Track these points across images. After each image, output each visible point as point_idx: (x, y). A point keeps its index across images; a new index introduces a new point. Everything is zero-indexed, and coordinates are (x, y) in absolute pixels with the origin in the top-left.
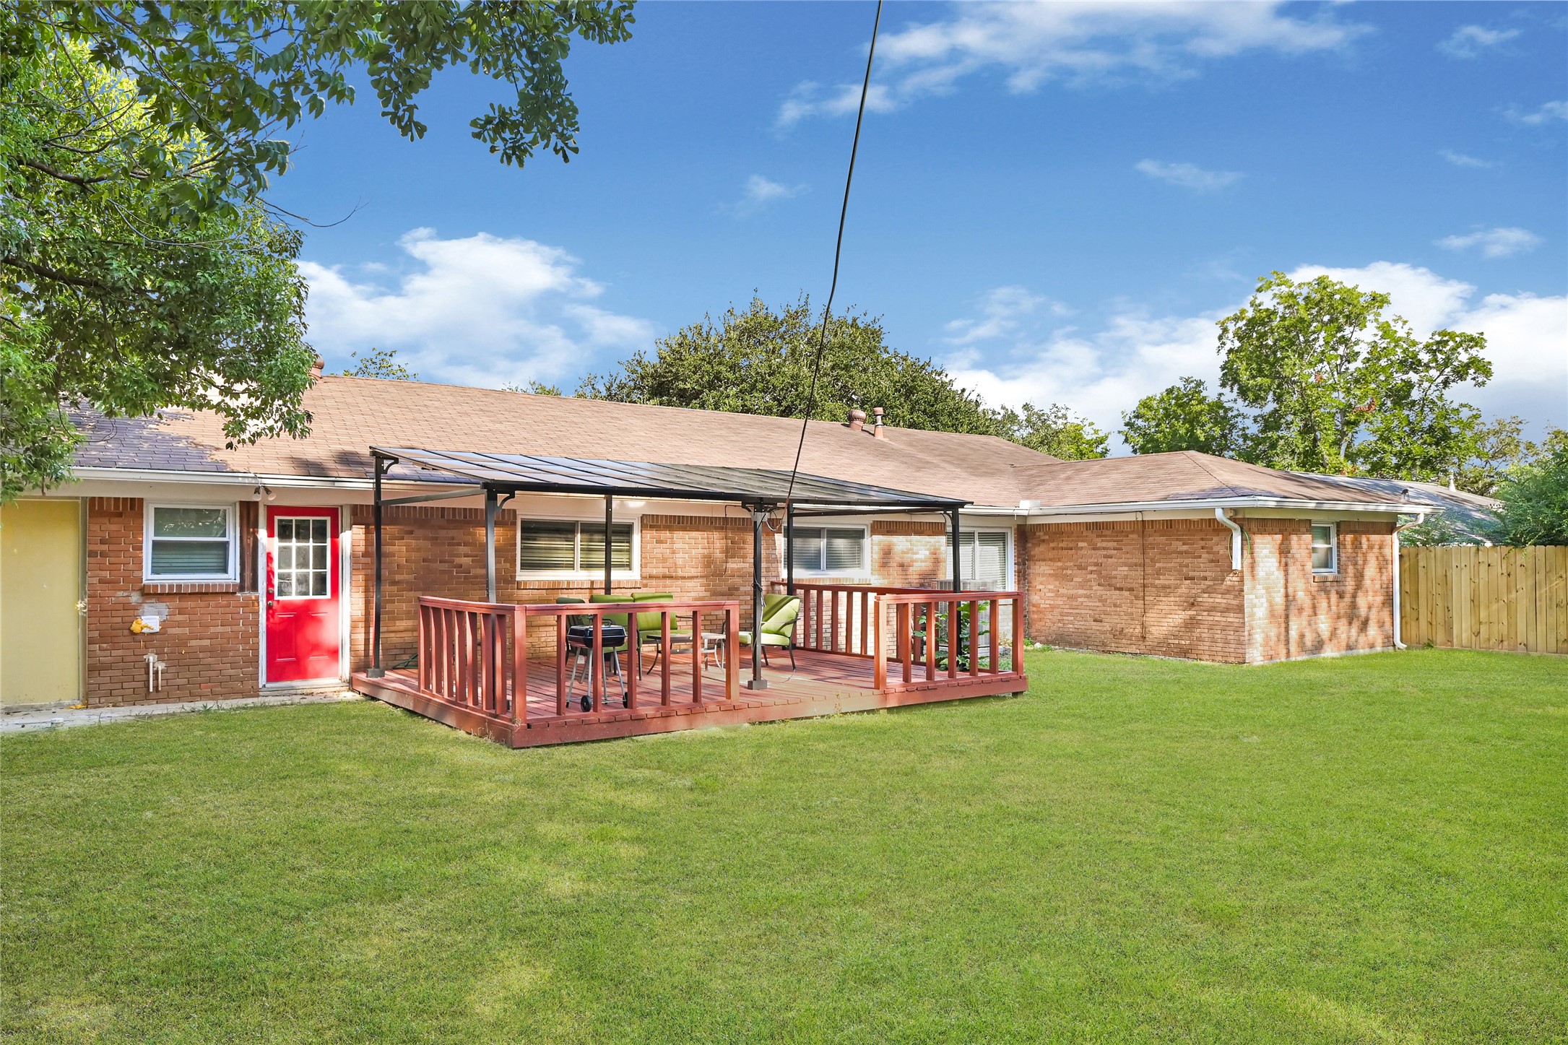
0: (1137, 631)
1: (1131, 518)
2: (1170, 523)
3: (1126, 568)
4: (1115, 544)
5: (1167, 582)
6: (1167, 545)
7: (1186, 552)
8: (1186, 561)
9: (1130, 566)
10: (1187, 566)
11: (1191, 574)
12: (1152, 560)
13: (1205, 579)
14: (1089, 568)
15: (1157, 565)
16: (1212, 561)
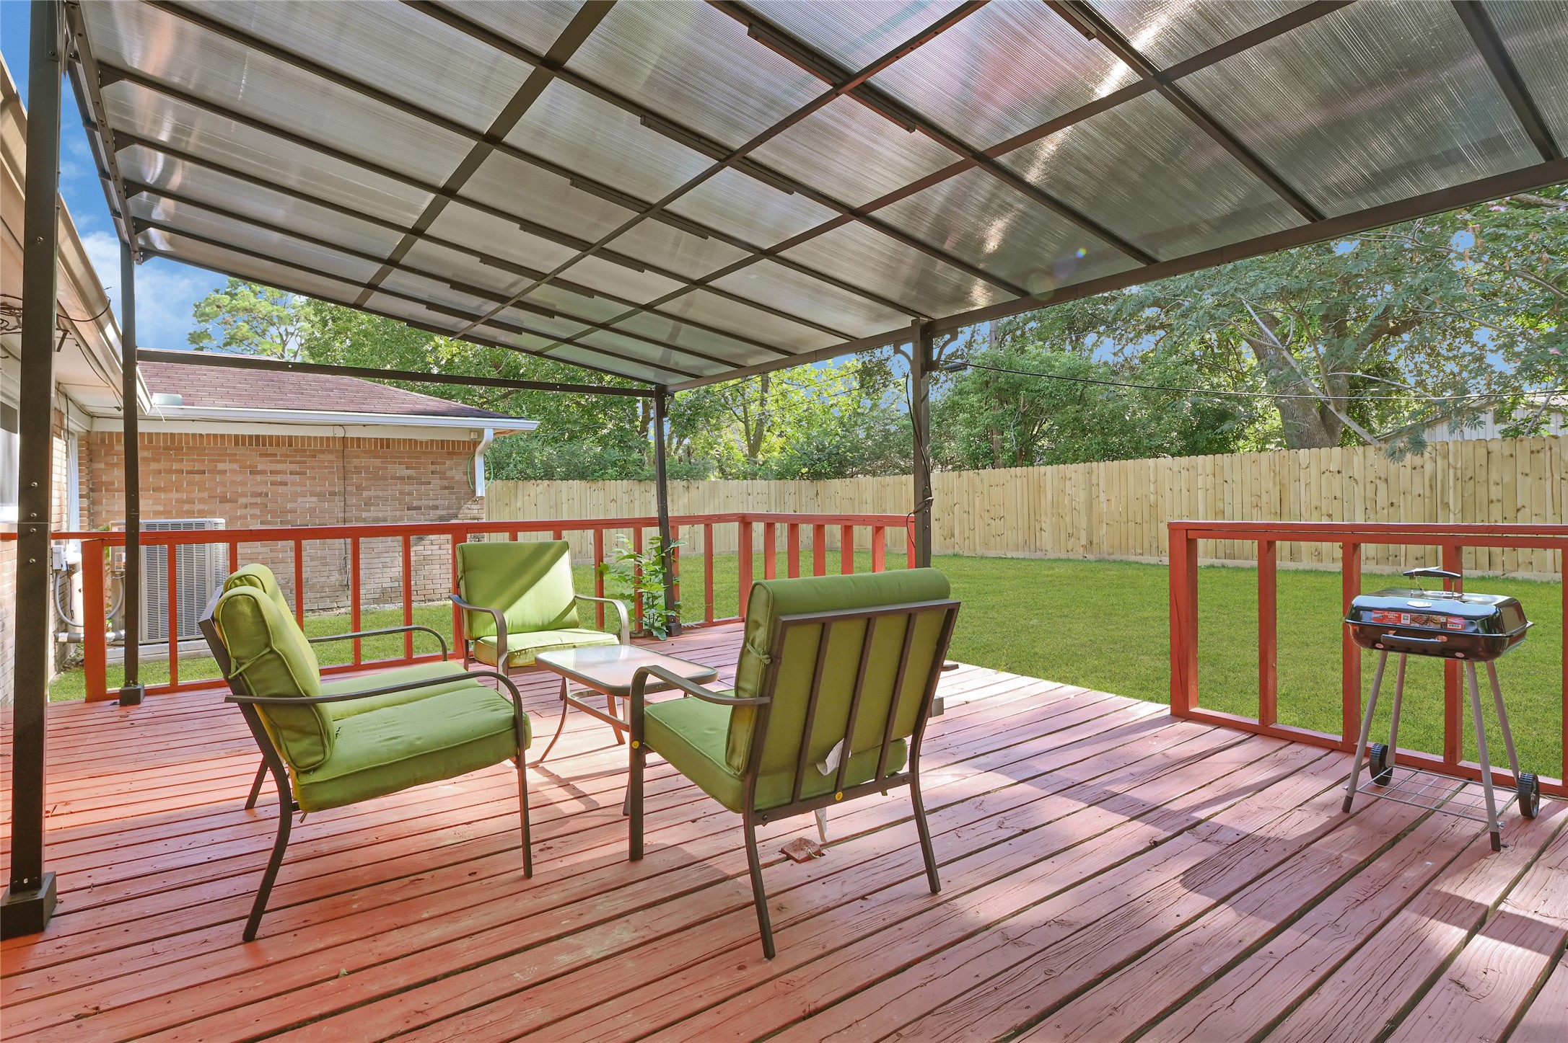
0: (333, 579)
1: (327, 432)
2: (385, 443)
3: (315, 499)
4: (296, 467)
5: (380, 515)
6: (381, 468)
7: (409, 478)
8: (407, 488)
9: (320, 495)
10: (410, 494)
11: (415, 503)
12: (359, 488)
13: (436, 508)
14: (242, 500)
15: (365, 494)
16: (445, 488)
